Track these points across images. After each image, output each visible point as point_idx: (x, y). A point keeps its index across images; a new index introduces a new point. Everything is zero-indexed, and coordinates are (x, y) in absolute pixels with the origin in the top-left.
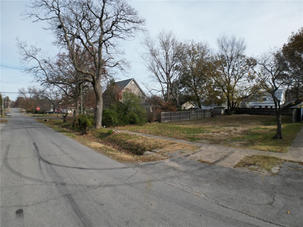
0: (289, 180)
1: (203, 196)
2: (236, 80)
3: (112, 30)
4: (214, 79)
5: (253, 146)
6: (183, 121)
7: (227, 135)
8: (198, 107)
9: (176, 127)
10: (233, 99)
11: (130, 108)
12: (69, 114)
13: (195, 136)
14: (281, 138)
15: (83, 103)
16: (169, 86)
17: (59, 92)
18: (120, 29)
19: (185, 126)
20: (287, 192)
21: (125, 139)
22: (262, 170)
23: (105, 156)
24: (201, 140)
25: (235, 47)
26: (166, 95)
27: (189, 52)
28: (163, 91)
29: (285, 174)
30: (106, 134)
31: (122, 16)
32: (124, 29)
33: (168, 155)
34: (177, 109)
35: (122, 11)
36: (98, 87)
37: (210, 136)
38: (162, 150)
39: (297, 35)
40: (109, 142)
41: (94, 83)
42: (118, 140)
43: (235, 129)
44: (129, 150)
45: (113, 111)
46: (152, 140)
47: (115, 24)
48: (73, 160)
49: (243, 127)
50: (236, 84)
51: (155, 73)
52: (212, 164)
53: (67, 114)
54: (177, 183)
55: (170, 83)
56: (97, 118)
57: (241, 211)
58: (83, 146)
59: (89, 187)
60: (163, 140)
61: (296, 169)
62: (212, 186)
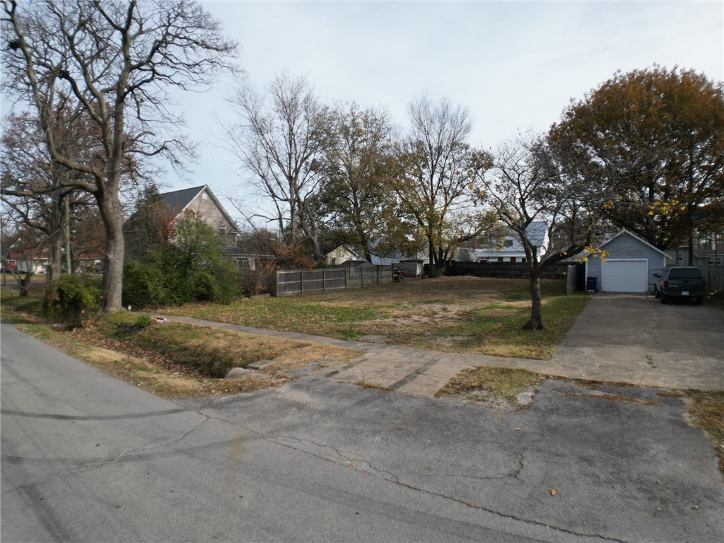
0: (554, 419)
1: (365, 466)
2: (449, 200)
3: (152, 62)
4: (400, 197)
5: (480, 346)
6: (329, 292)
7: (426, 323)
8: (365, 260)
9: (312, 307)
10: (441, 241)
11: (196, 261)
12: (36, 276)
13: (355, 327)
14: (540, 328)
15: (70, 245)
16: (297, 208)
17: (7, 216)
18: (174, 60)
19: (332, 304)
20: (550, 447)
21: (180, 338)
22: (496, 400)
23: (127, 384)
24: (368, 334)
25: (448, 125)
26: (290, 228)
27: (345, 131)
28: (280, 219)
29: (546, 406)
30: (132, 327)
31: (179, 31)
32: (184, 61)
33: (286, 375)
34: (316, 263)
35: (180, 18)
36: (110, 206)
37: (389, 326)
38: (272, 363)
39: (582, 105)
40: (140, 346)
41: (99, 195)
42: (164, 341)
43: (445, 310)
44: (192, 365)
45: (151, 269)
46: (250, 339)
47: (160, 49)
48: (42, 395)
49: (461, 304)
50: (447, 208)
51: (261, 175)
52: (388, 389)
53: (29, 274)
54: (304, 440)
55: (299, 200)
56: (110, 287)
57: (450, 496)
58: (70, 359)
59: (81, 464)
60: (277, 338)
61: (570, 394)
62: (385, 443)
